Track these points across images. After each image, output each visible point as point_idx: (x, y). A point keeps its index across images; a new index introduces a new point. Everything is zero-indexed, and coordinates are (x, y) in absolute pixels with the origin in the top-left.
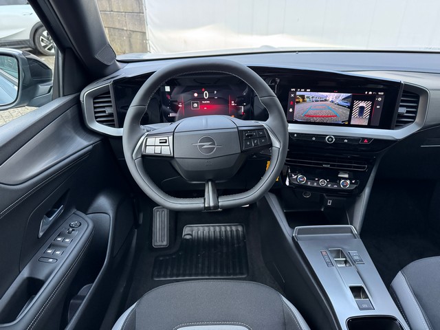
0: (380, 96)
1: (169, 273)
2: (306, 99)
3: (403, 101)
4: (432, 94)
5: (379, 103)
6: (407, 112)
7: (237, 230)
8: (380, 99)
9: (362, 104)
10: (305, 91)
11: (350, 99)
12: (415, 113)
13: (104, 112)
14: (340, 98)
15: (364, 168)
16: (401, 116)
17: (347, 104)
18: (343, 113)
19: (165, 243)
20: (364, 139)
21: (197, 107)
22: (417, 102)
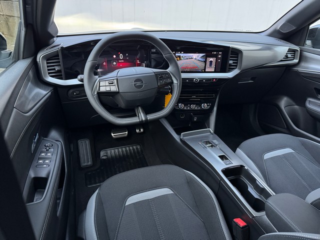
0: (220, 54)
1: (97, 181)
2: (181, 58)
3: (231, 57)
4: (244, 53)
5: (219, 58)
6: (234, 63)
7: (137, 148)
8: (220, 56)
9: (211, 59)
10: (181, 53)
11: (205, 57)
12: (237, 63)
13: (54, 69)
14: (200, 57)
15: (213, 96)
16: (230, 65)
17: (203, 60)
18: (201, 65)
19: (90, 163)
20: (213, 79)
21: (116, 65)
22: (237, 57)
